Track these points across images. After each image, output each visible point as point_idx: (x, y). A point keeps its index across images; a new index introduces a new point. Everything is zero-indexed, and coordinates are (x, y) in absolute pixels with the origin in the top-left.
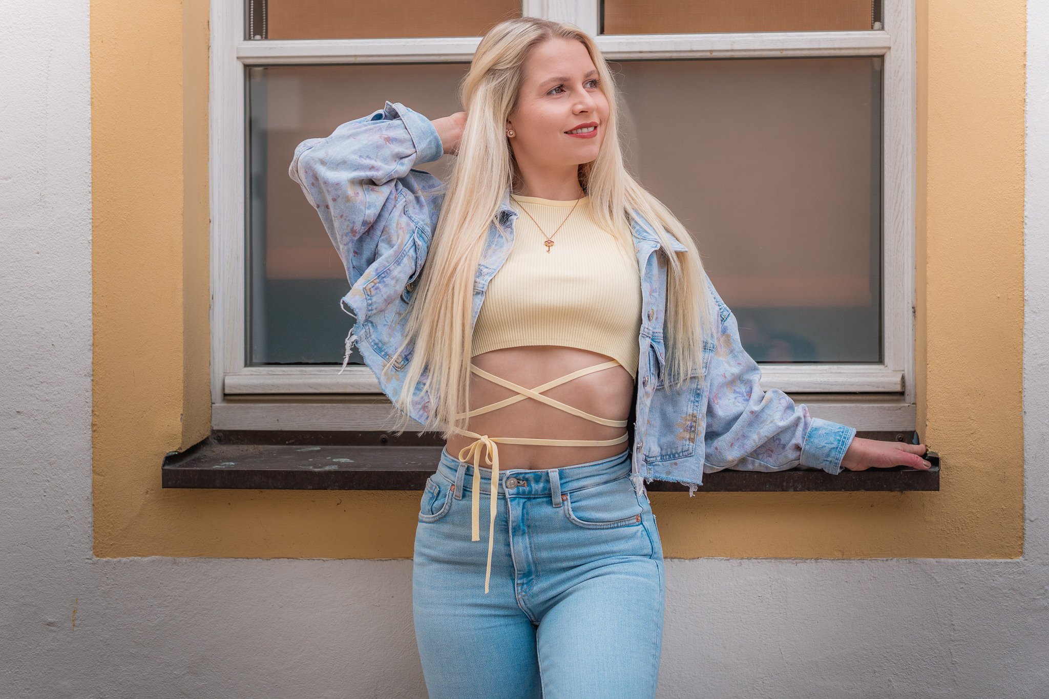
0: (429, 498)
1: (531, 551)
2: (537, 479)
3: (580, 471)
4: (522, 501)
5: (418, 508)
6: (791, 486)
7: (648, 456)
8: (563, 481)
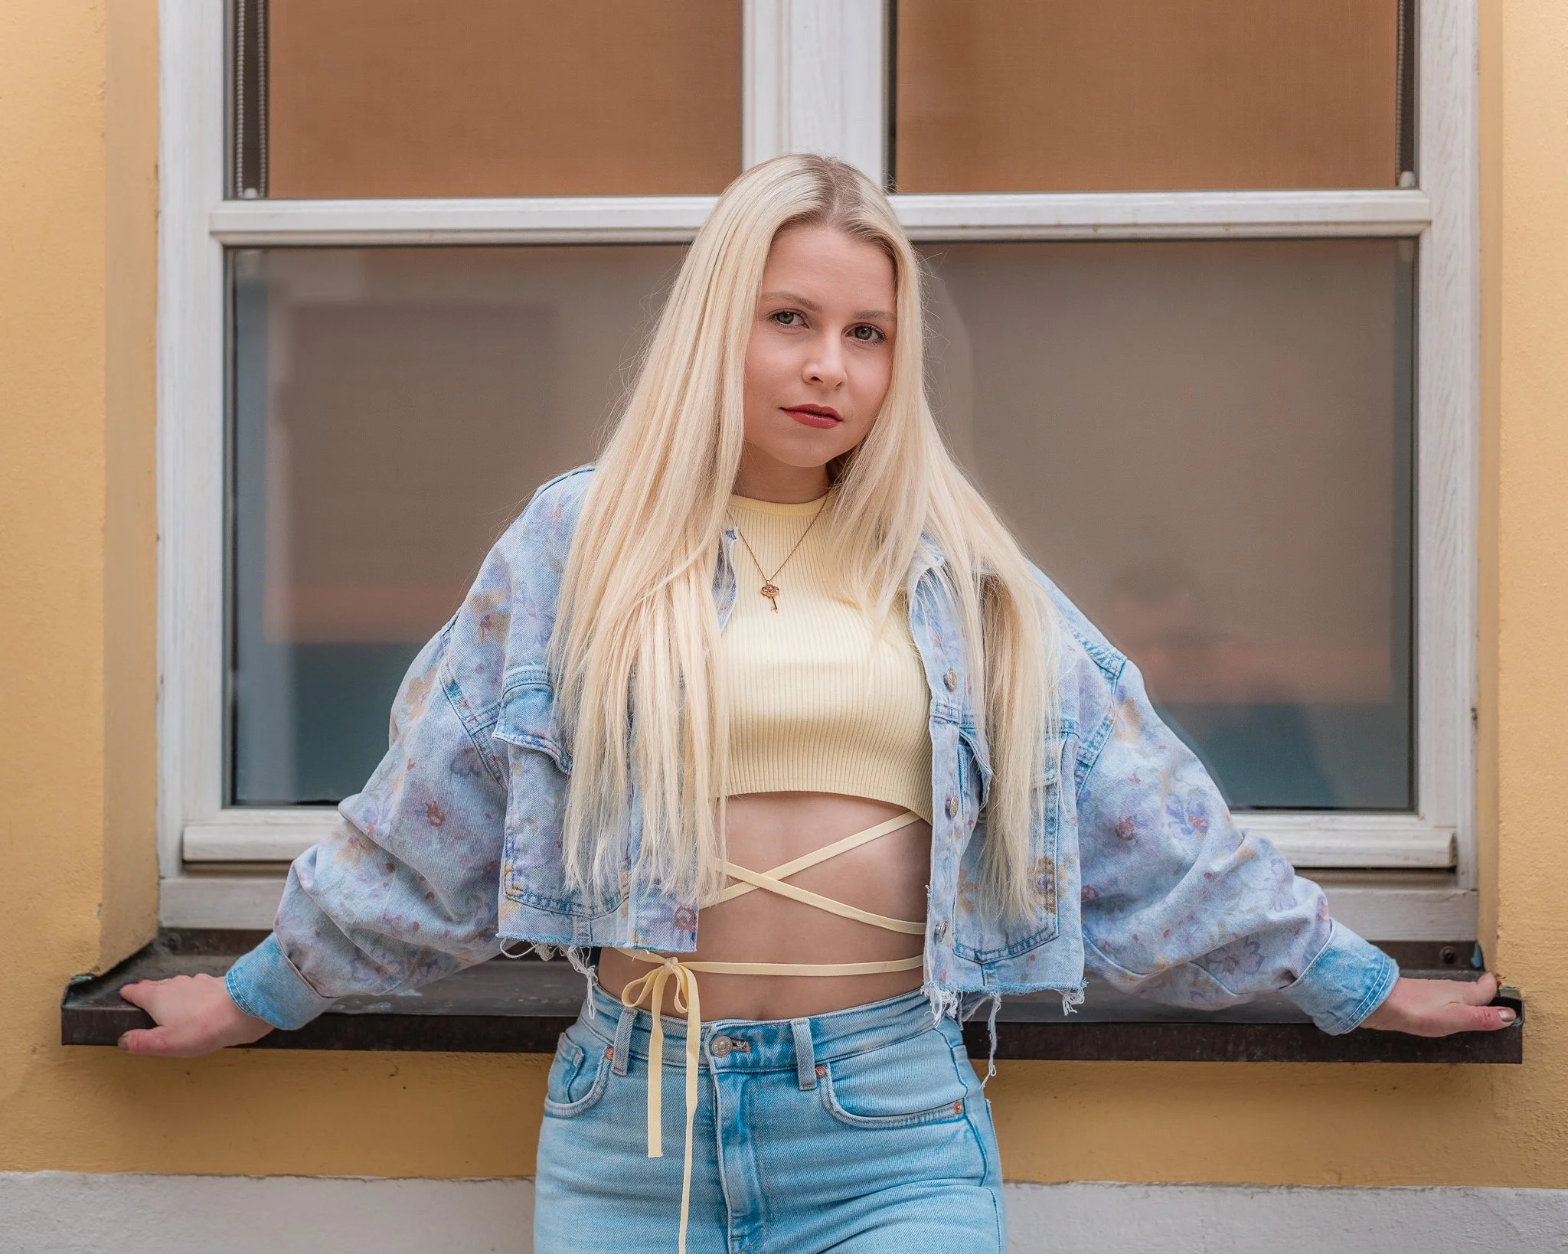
0: (564, 1071)
1: (758, 1173)
2: (770, 1038)
3: (851, 1020)
4: (741, 1079)
5: (543, 1089)
6: (1243, 1052)
7: (980, 951)
8: (818, 1041)
